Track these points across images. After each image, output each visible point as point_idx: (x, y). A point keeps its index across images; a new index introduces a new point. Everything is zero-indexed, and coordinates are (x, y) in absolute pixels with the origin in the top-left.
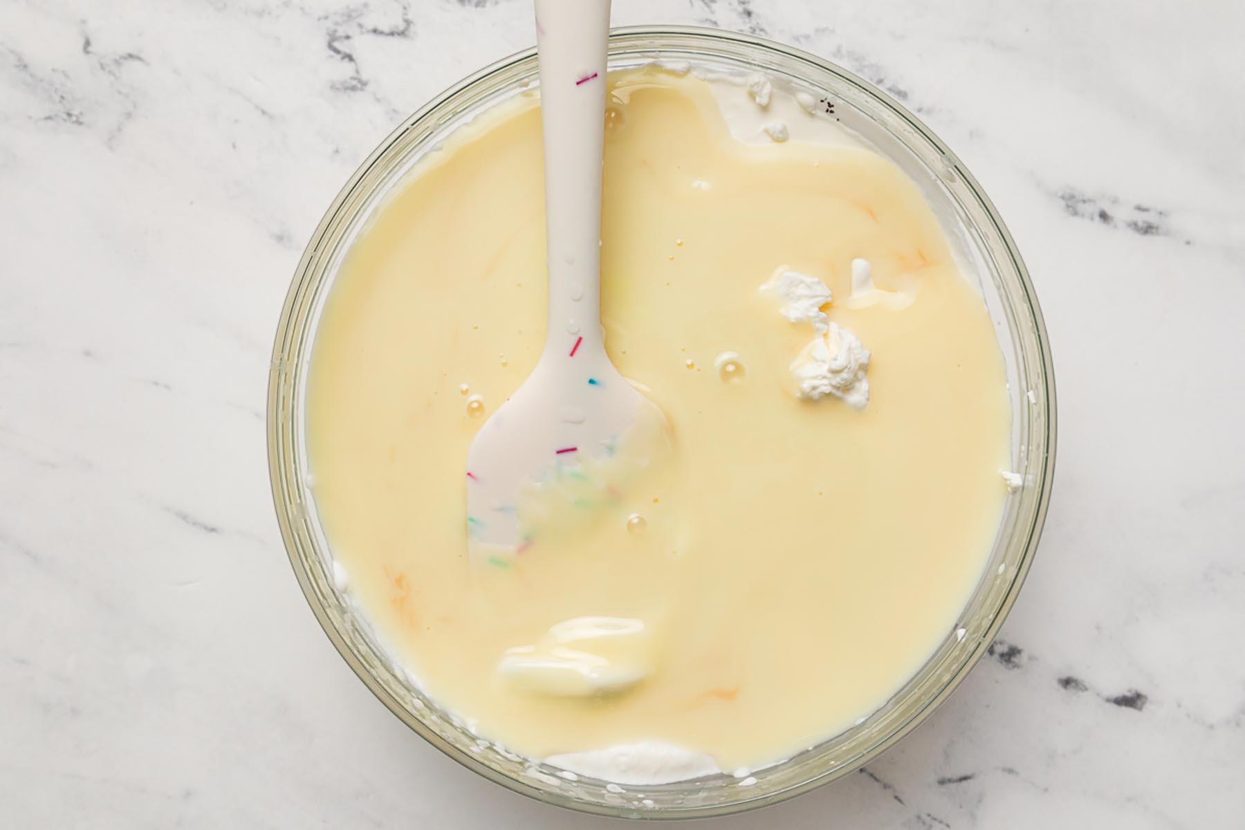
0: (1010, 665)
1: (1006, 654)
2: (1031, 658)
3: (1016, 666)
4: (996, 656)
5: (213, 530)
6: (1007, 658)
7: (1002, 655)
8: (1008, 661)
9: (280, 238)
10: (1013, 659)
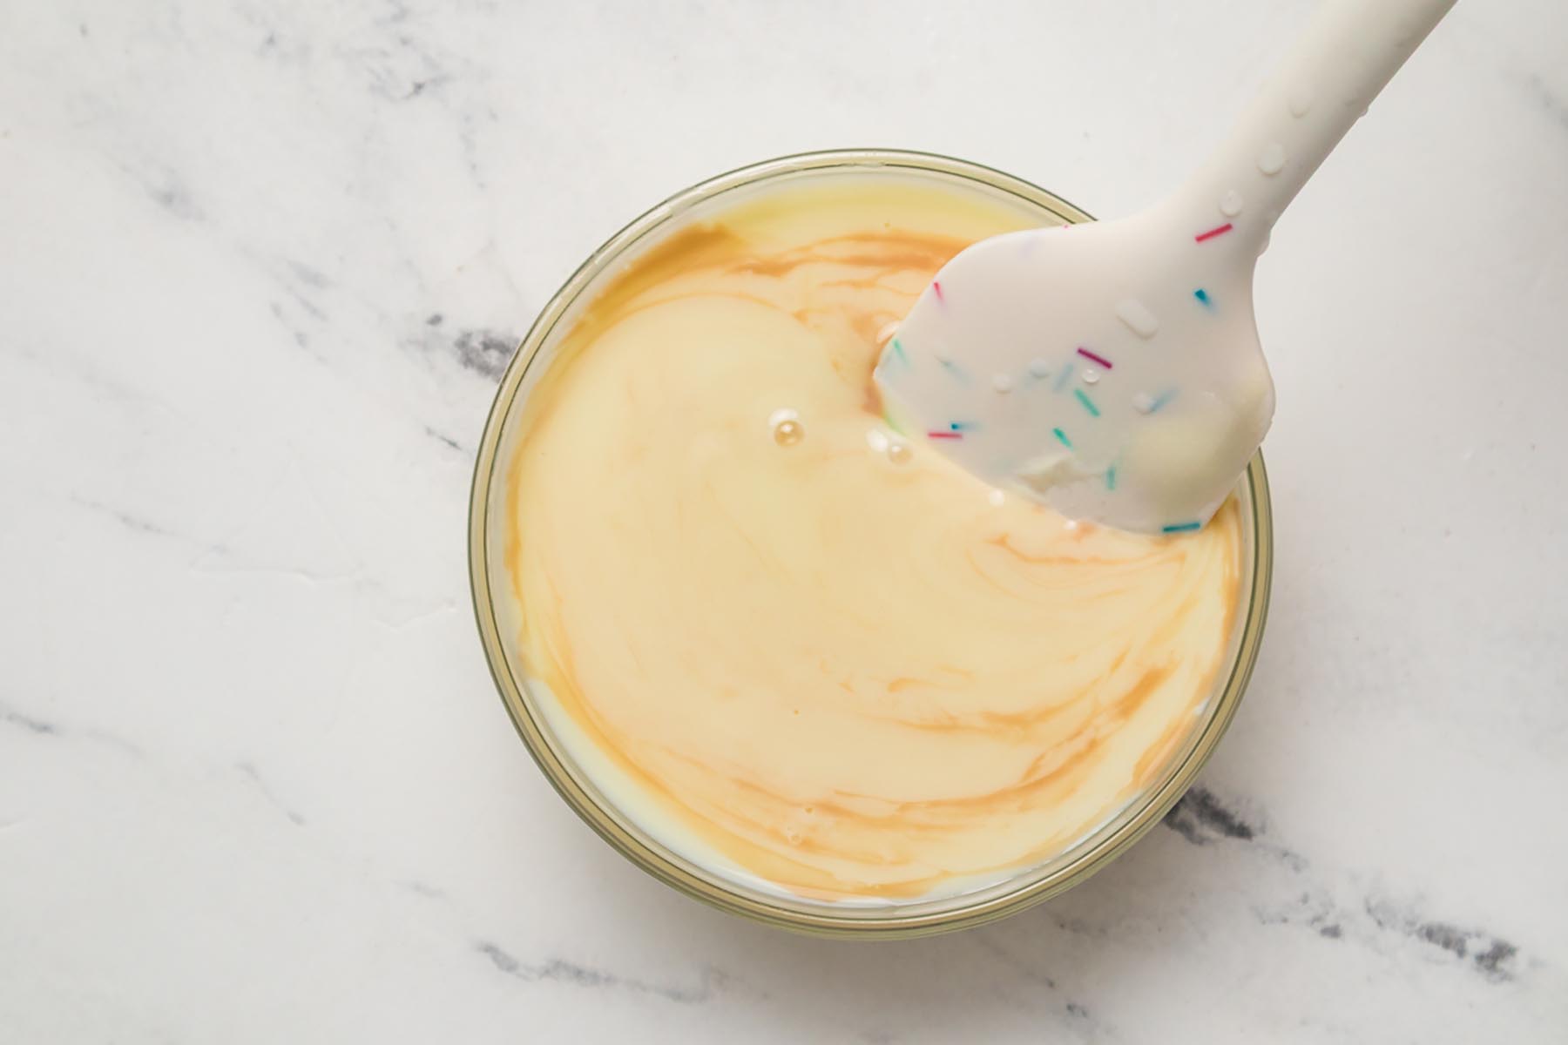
0: (1496, 976)
1: (1488, 956)
2: (1534, 963)
3: (1507, 977)
4: (1469, 960)
5: (45, 728)
6: (1489, 962)
7: (1480, 958)
8: (1492, 967)
9: (168, 199)
10: (1501, 965)
